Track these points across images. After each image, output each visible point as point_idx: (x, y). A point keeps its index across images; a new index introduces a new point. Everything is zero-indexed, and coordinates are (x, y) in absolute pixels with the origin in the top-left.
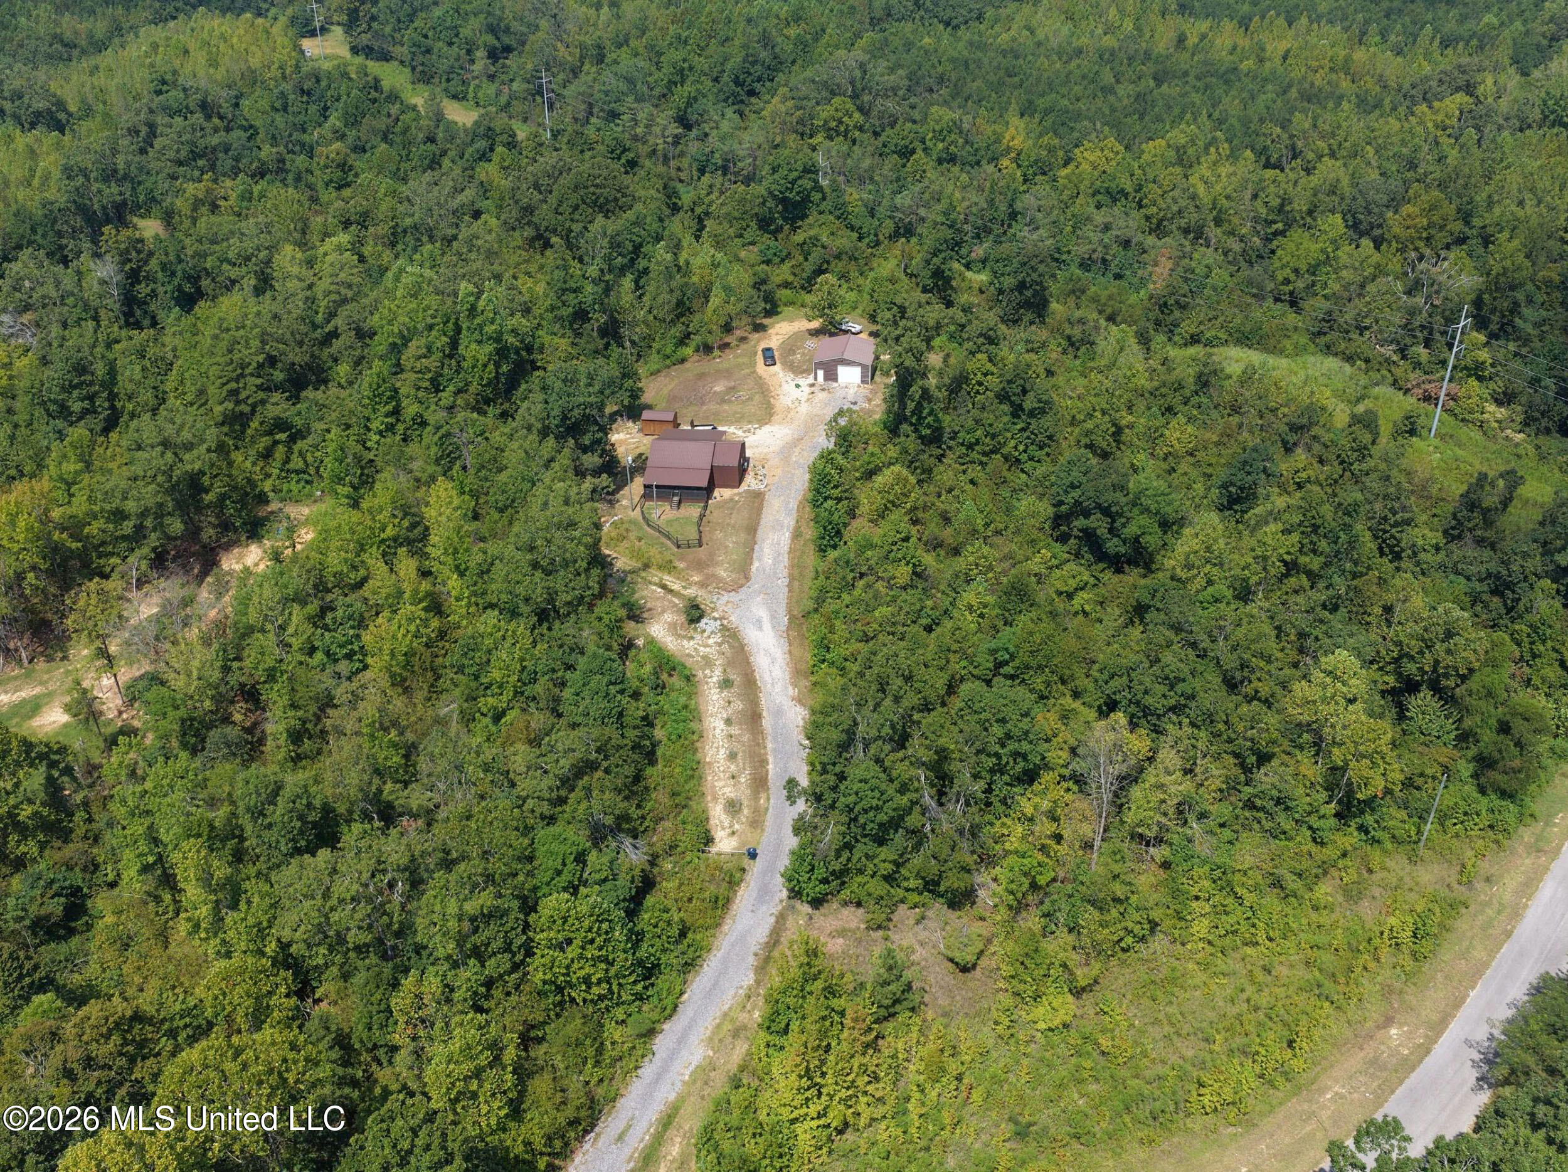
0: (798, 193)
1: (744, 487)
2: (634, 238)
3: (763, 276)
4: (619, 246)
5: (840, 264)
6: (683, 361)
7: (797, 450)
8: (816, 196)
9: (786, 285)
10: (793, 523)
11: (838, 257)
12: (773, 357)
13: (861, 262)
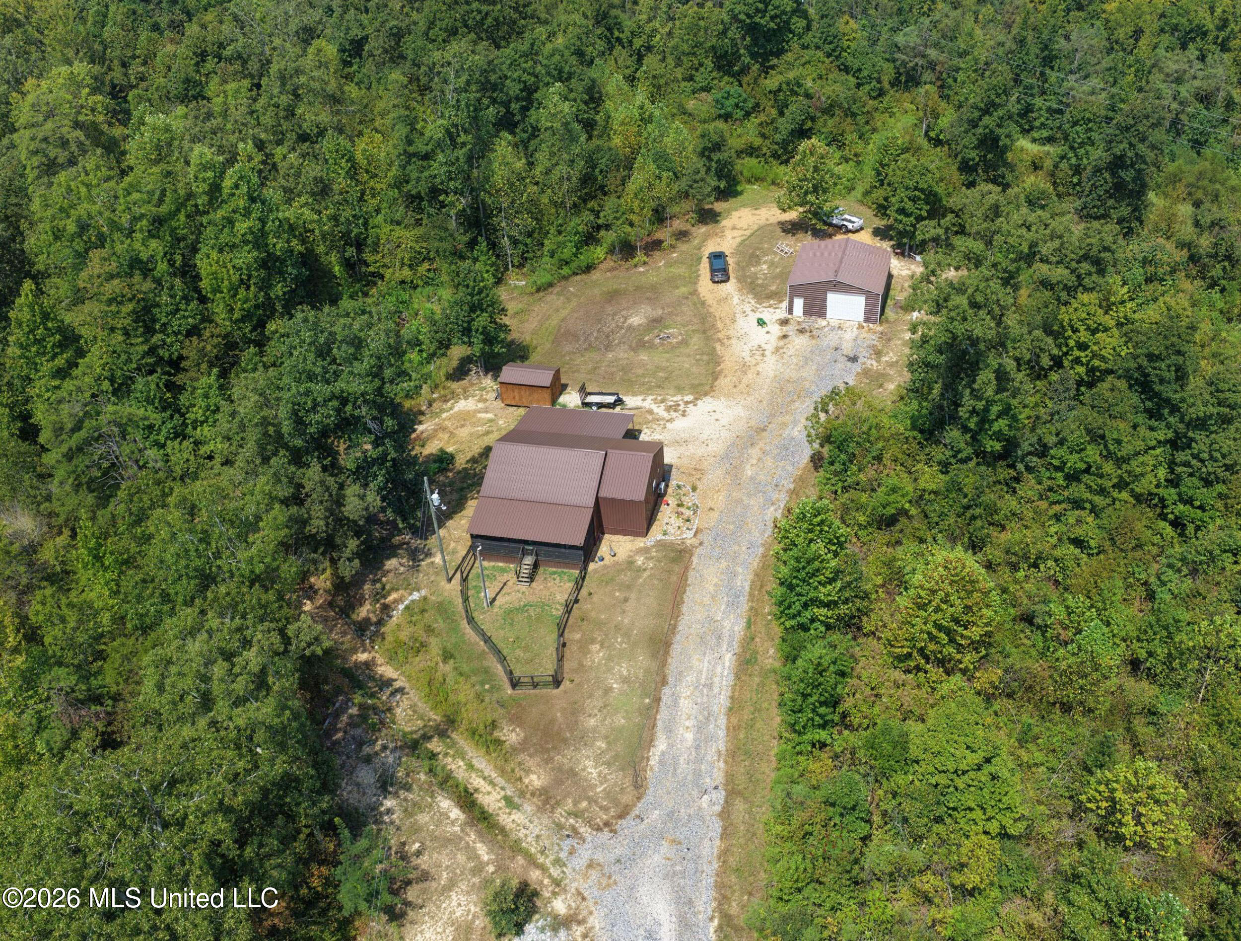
0: (772, 18)
1: (655, 534)
2: (525, 77)
3: (715, 138)
4: (494, 87)
5: (830, 123)
6: (589, 268)
7: (755, 452)
8: (798, 24)
9: (751, 151)
10: (739, 628)
11: (828, 111)
12: (725, 271)
13: (861, 119)
